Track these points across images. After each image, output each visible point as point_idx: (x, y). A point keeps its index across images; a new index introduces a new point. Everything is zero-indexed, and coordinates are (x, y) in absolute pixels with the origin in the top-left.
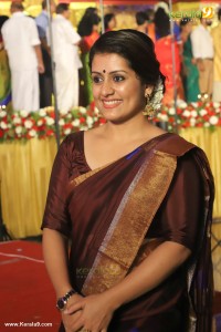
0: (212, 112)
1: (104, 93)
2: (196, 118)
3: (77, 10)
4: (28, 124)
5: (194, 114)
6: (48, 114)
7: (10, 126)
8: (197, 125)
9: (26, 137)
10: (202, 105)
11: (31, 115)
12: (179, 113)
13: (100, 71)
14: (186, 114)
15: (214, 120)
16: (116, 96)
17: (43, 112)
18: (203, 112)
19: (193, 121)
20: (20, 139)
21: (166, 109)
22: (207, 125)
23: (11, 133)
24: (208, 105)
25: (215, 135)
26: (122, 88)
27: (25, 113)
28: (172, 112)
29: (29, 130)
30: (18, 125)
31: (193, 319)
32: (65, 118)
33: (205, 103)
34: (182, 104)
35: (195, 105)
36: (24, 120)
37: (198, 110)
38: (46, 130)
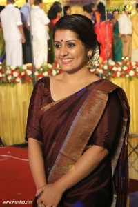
0: (131, 68)
1: (62, 54)
2: (121, 72)
3: (47, 4)
4: (16, 74)
5: (120, 69)
6: (28, 68)
7: (4, 75)
8: (121, 76)
9: (14, 82)
10: (125, 64)
11: (17, 69)
12: (110, 68)
13: (60, 40)
14: (115, 69)
15: (132, 73)
16: (69, 56)
17: (25, 67)
18: (125, 68)
19: (119, 74)
20: (10, 83)
21: (102, 66)
22: (127, 76)
23: (4, 80)
24: (128, 64)
25: (132, 82)
26: (73, 51)
27: (13, 67)
28: (106, 67)
29: (16, 78)
30: (9, 74)
31: (115, 196)
32: (38, 70)
33: (126, 62)
34: (112, 63)
35: (120, 63)
36: (13, 71)
37: (122, 67)
38: (27, 78)
